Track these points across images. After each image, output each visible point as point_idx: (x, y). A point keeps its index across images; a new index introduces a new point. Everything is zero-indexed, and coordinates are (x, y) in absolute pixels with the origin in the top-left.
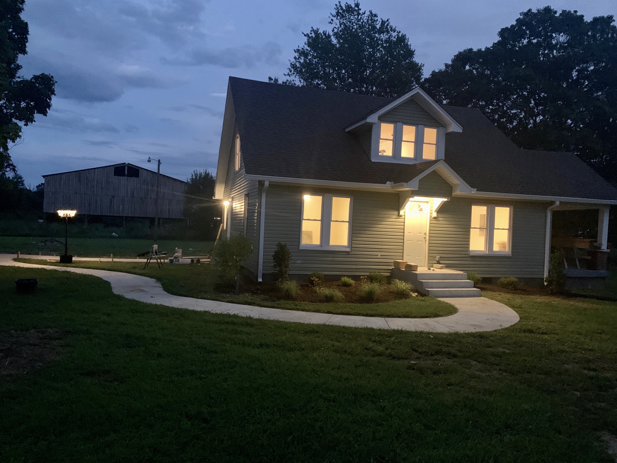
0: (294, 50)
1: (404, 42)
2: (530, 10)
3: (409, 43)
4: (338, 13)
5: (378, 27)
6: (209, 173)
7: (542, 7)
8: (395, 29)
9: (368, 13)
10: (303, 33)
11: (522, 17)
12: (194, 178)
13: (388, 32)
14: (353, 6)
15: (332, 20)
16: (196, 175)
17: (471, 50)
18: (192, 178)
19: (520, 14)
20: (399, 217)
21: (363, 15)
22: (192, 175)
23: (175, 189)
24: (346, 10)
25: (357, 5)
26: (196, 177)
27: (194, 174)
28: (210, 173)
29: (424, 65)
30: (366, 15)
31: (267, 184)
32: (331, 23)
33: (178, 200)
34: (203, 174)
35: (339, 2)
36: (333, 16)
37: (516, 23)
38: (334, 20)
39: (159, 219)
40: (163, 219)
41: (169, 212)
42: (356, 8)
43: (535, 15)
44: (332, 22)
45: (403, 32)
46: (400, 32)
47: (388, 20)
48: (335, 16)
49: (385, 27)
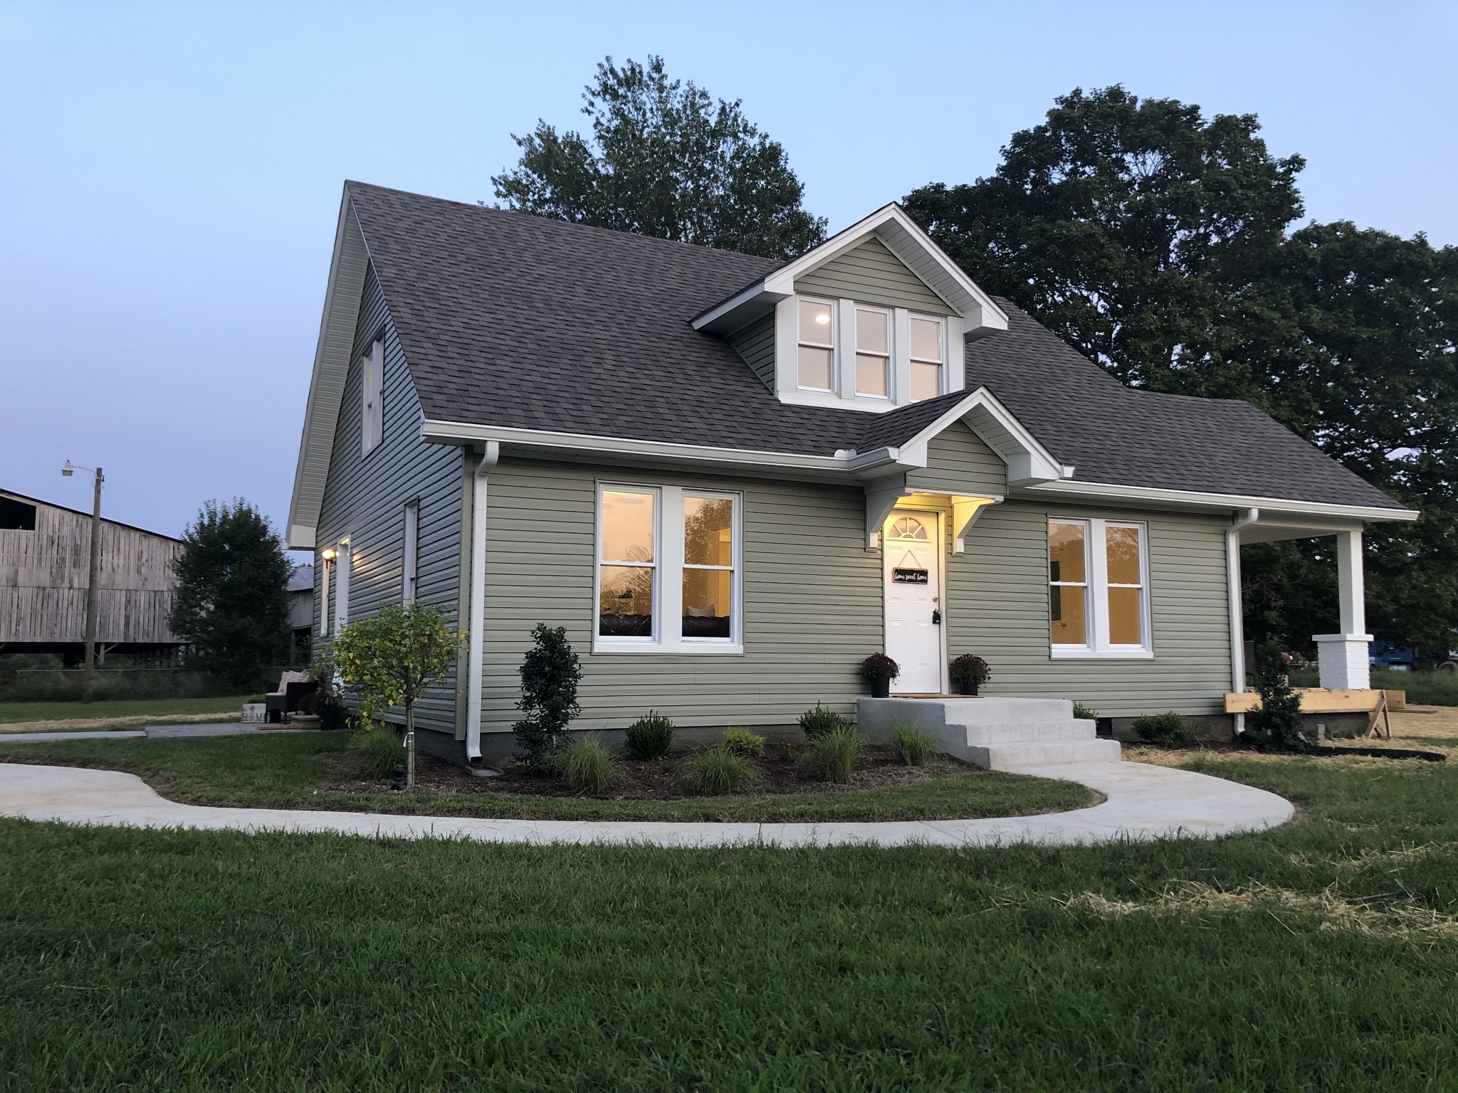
0: (493, 179)
1: (777, 165)
2: (1077, 93)
3: (789, 168)
4: (606, 89)
5: (713, 121)
6: (249, 511)
7: (1103, 86)
8: (755, 130)
9: (683, 88)
10: (514, 137)
11: (1060, 107)
12: (206, 521)
13: (735, 136)
14: (646, 69)
15: (592, 104)
16: (212, 515)
17: (939, 188)
18: (202, 524)
19: (1056, 99)
20: (866, 555)
21: (674, 92)
22: (202, 515)
23: (147, 561)
24: (627, 80)
25: (657, 67)
26: (212, 520)
27: (205, 513)
28: (253, 508)
29: (826, 223)
30: (680, 91)
31: (492, 451)
32: (590, 113)
33: (156, 592)
34: (233, 511)
35: (608, 59)
36: (593, 94)
37: (1047, 119)
38: (596, 104)
39: (98, 646)
40: (108, 645)
41: (127, 624)
42: (655, 75)
43: (1088, 105)
44: (590, 109)
45: (773, 139)
46: (767, 136)
47: (737, 104)
48: (599, 94)
49: (729, 124)
